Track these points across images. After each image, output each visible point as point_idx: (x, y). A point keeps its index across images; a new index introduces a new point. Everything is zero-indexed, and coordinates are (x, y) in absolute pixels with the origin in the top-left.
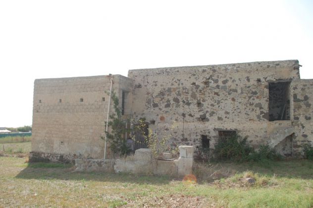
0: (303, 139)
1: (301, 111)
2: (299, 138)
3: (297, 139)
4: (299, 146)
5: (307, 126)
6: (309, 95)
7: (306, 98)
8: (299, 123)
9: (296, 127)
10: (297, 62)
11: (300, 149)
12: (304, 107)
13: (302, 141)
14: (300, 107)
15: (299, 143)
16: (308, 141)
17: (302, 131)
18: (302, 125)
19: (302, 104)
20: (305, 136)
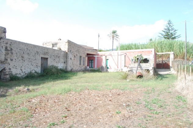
0: (9, 70)
1: (9, 56)
2: (7, 70)
3: (6, 71)
4: (7, 75)
5: (11, 64)
6: (13, 48)
7: (11, 49)
8: (8, 62)
9: (6, 64)
10: (5, 29)
11: (8, 76)
12: (10, 54)
13: (9, 72)
14: (8, 54)
15: (7, 73)
16: (11, 72)
17: (9, 66)
18: (9, 63)
19: (9, 52)
20: (10, 69)
